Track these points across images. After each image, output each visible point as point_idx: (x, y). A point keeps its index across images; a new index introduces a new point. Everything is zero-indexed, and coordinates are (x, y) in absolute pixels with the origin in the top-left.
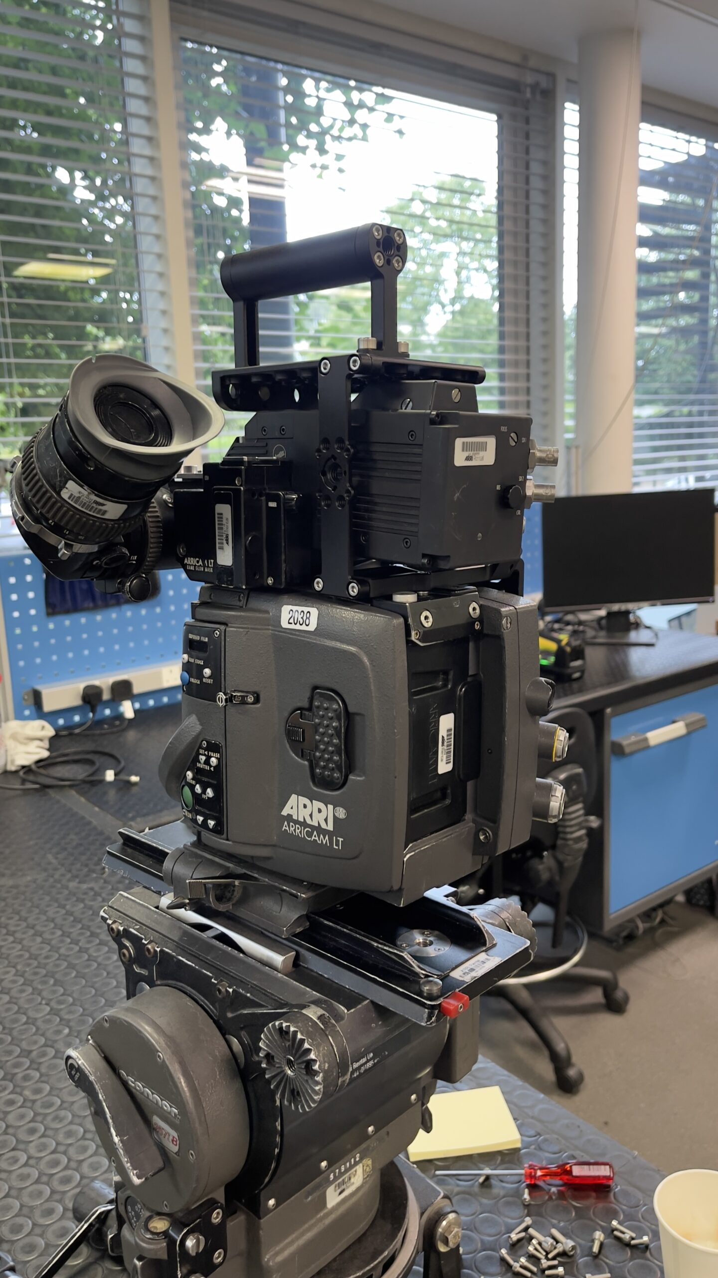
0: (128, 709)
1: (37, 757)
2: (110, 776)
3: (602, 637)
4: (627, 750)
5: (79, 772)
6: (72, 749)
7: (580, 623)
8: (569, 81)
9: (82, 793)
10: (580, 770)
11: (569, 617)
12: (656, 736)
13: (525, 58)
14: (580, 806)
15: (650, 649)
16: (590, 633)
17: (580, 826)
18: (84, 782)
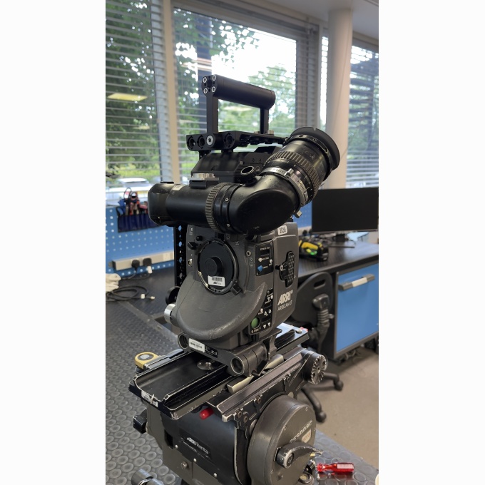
0: (150, 270)
1: (114, 288)
2: (143, 296)
3: (334, 244)
4: (345, 288)
5: (130, 295)
6: (128, 285)
7: (326, 238)
8: (324, 28)
9: (132, 303)
10: (326, 296)
11: (321, 236)
12: (356, 283)
13: (308, 18)
14: (327, 310)
15: (353, 249)
16: (329, 242)
17: (327, 318)
18: (132, 299)
